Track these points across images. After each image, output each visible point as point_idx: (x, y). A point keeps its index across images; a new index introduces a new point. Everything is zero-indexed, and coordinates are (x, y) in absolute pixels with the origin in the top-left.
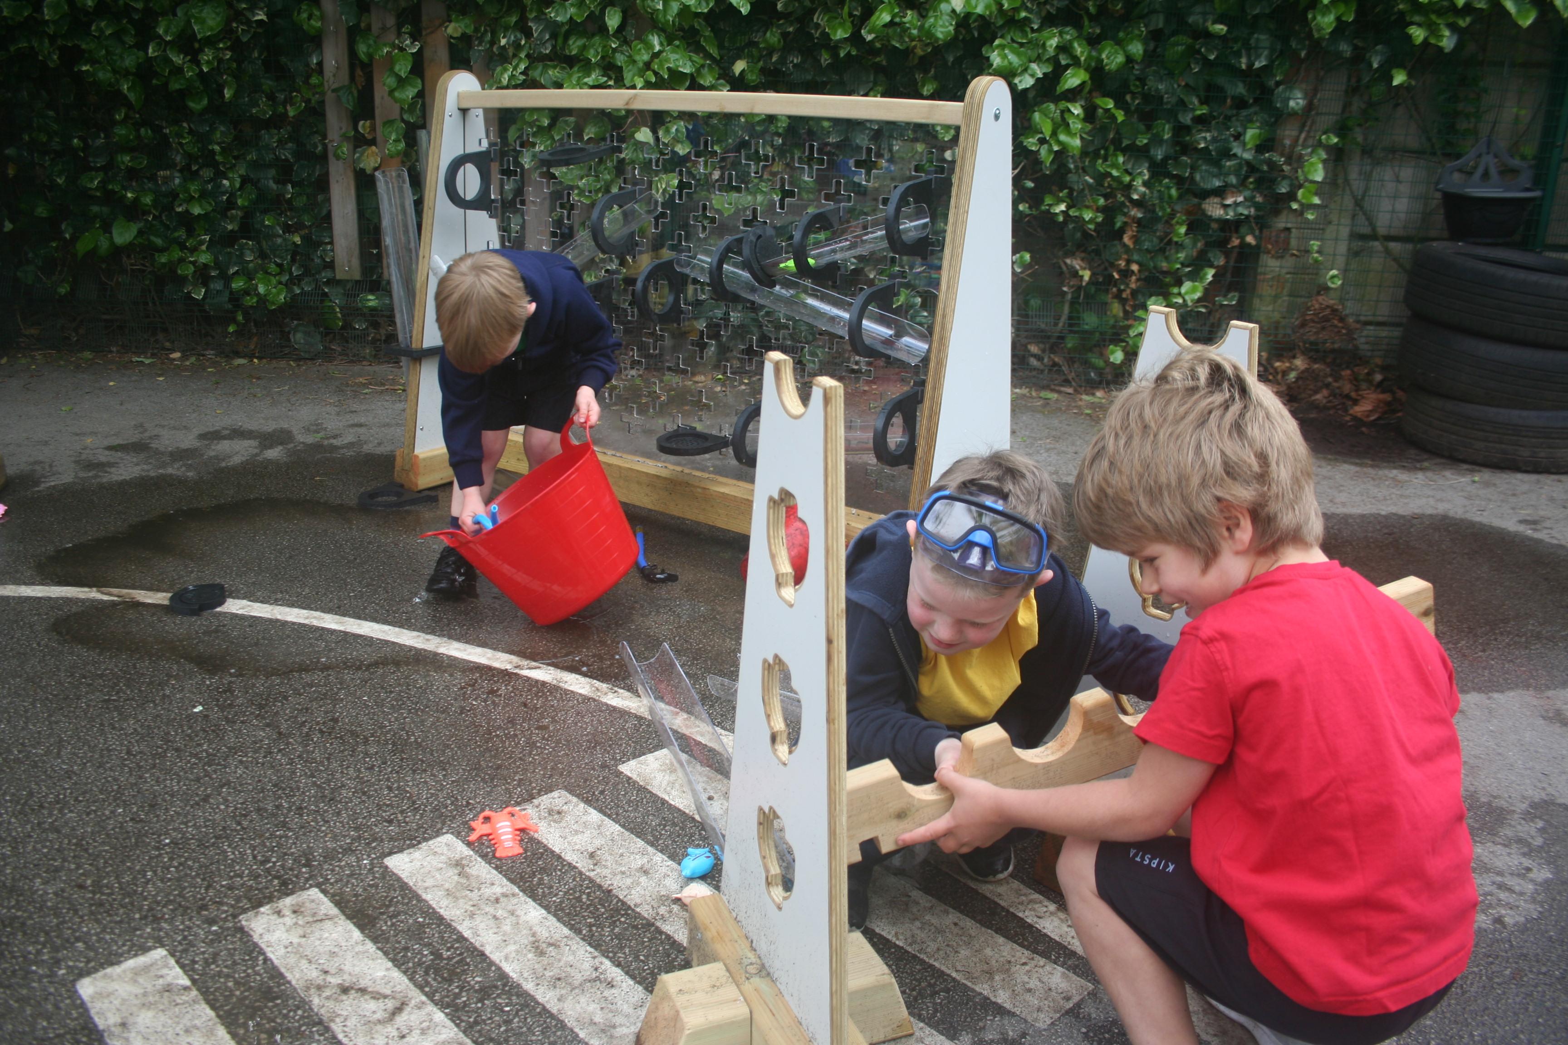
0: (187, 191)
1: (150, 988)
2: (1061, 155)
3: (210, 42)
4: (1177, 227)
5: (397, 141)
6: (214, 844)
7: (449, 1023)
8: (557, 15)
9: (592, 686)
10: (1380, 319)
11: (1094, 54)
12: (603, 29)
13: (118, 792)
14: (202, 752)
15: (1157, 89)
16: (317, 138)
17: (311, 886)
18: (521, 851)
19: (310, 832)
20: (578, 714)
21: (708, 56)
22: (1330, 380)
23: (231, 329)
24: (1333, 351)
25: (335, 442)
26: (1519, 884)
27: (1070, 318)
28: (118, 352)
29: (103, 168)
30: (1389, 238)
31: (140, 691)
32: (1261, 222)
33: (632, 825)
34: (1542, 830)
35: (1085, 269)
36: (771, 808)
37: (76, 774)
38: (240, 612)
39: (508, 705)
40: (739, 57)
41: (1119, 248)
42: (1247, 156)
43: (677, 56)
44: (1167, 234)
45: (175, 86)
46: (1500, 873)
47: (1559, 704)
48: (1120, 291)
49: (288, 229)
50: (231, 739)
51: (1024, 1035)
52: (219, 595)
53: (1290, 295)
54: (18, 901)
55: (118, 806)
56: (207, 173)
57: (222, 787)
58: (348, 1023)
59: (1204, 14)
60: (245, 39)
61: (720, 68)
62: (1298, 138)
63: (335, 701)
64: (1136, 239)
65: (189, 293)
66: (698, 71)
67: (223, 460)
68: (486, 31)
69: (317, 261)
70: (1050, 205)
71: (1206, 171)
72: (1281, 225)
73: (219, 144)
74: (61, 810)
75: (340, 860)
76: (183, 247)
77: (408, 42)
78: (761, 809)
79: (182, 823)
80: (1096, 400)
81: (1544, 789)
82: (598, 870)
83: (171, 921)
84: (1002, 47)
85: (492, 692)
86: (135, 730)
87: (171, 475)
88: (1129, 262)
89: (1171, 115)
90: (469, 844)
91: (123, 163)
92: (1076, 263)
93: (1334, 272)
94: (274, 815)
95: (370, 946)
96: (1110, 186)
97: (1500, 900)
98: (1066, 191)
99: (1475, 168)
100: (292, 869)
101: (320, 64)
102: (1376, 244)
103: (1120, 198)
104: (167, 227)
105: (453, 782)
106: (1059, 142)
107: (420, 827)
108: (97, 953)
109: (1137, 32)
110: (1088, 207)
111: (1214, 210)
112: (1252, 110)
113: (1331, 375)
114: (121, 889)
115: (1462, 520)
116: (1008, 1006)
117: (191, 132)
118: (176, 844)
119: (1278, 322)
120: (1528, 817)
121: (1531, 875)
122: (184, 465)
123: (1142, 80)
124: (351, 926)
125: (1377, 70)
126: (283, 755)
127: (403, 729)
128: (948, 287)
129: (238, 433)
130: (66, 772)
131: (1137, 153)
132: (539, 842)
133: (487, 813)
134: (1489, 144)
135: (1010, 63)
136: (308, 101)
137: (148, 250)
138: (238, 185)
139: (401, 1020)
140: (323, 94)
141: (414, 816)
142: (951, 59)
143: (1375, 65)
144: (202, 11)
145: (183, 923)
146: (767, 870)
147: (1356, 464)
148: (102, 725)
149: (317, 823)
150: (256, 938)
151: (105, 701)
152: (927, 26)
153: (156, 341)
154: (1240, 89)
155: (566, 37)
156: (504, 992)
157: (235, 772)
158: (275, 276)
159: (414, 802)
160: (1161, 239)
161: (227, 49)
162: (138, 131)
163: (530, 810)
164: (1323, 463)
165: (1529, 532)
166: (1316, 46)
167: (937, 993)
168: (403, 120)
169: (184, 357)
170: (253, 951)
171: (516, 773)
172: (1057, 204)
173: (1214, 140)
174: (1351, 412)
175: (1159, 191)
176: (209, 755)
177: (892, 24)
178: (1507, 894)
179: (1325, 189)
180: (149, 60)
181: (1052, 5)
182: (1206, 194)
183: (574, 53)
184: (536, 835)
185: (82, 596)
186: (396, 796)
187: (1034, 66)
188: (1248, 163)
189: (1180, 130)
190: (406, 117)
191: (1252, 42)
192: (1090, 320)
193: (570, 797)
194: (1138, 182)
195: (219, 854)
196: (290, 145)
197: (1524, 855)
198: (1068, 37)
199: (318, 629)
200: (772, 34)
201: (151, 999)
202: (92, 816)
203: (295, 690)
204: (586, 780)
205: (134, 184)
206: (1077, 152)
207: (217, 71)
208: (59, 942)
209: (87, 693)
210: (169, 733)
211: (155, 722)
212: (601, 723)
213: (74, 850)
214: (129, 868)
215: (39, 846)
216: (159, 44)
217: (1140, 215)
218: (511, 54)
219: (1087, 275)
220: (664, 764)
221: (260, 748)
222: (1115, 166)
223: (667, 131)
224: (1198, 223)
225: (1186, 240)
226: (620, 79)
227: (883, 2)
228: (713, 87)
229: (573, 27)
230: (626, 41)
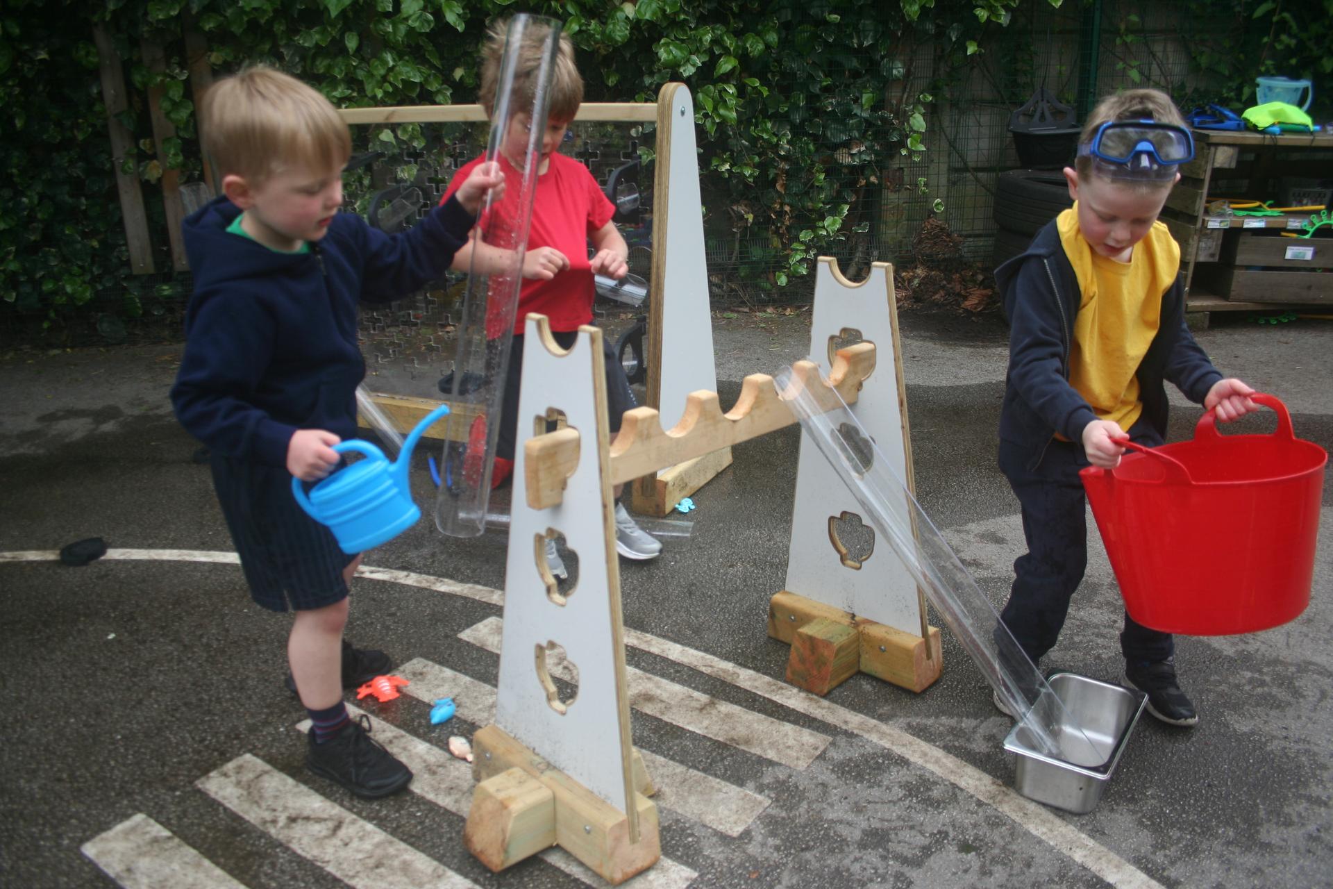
1: (141, 842)
2: (722, 126)
4: (817, 175)
5: (176, 155)
6: (157, 734)
7: (377, 830)
8: (304, 42)
9: (422, 579)
10: (977, 232)
11: (740, 44)
12: (343, 51)
13: (66, 707)
14: (125, 668)
15: (791, 68)
16: (104, 157)
17: (245, 752)
19: (232, 714)
20: (416, 601)
21: (432, 66)
22: (945, 282)
23: (46, 325)
24: (945, 260)
25: (158, 412)
27: (741, 253)
30: (978, 170)
31: (57, 629)
32: (880, 165)
33: (479, 675)
35: (748, 213)
37: (25, 699)
38: (122, 558)
39: (360, 601)
40: (456, 66)
41: (774, 194)
42: (865, 115)
43: (408, 69)
44: (809, 180)
46: (1097, 627)
48: (778, 228)
49: (85, 235)
50: (146, 655)
51: (790, 776)
52: (100, 546)
53: (908, 220)
54: (10, 798)
55: (69, 717)
57: (150, 691)
58: (303, 842)
59: (822, 7)
60: (30, 75)
61: (443, 75)
62: (902, 97)
63: (223, 616)
64: (785, 186)
66: (426, 80)
67: (66, 437)
68: (244, 58)
69: (114, 260)
70: (717, 166)
71: (835, 129)
72: (896, 166)
73: (15, 167)
74: (22, 727)
75: (261, 731)
77: (177, 71)
79: (127, 722)
80: (768, 315)
83: (141, 793)
84: (667, 44)
86: (63, 659)
87: (24, 454)
88: (782, 205)
89: (804, 87)
92: (741, 209)
93: (938, 200)
94: (199, 706)
95: (303, 788)
96: (762, 147)
98: (728, 153)
99: (1035, 111)
100: (225, 743)
101: (100, 93)
102: (968, 174)
103: (771, 155)
106: (720, 116)
108: (89, 825)
109: (771, 24)
110: (746, 165)
111: (844, 158)
112: (865, 79)
113: (945, 279)
114: (92, 776)
116: (776, 759)
118: (127, 738)
119: (901, 242)
122: (33, 445)
123: (779, 61)
124: (284, 776)
125: (955, 42)
126: (193, 661)
127: (283, 629)
128: (659, 246)
129: (72, 413)
130: (17, 699)
131: (781, 118)
132: (411, 697)
134: (1042, 94)
135: (675, 57)
136: (93, 126)
138: (36, 201)
139: (342, 833)
140: (106, 119)
142: (628, 55)
143: (954, 39)
145: (151, 793)
147: (971, 346)
148: (34, 659)
149: (235, 707)
150: (213, 795)
151: (30, 641)
152: (607, 32)
154: (855, 63)
155: (314, 58)
156: (413, 803)
157: (158, 679)
158: (79, 276)
160: (805, 184)
161: (15, 85)
163: (399, 676)
164: (947, 348)
166: (908, 27)
167: (725, 758)
168: (179, 137)
170: (214, 805)
172: (723, 164)
173: (838, 104)
174: (963, 306)
175: (800, 147)
176: (131, 669)
177: (580, 31)
179: (926, 138)
181: (704, 8)
182: (836, 147)
183: (321, 71)
184: (408, 693)
187: (694, 57)
188: (866, 120)
189: (812, 98)
190: (181, 134)
191: (860, 26)
192: (756, 253)
193: (426, 662)
194: (784, 142)
195: (164, 741)
196: (80, 164)
198: (719, 32)
199: (190, 563)
201: (145, 849)
202: (50, 728)
203: (186, 612)
204: (435, 648)
206: (734, 123)
208: (55, 822)
209: (12, 636)
210: (93, 658)
211: (78, 651)
212: (436, 605)
213: (44, 755)
214: (95, 761)
215: (13, 756)
217: (787, 167)
219: (750, 217)
220: (492, 629)
221: (172, 658)
222: (766, 130)
223: (405, 130)
224: (832, 170)
225: (825, 184)
226: (362, 90)
227: (570, 15)
228: (438, 92)
229: (319, 51)
230: (363, 59)
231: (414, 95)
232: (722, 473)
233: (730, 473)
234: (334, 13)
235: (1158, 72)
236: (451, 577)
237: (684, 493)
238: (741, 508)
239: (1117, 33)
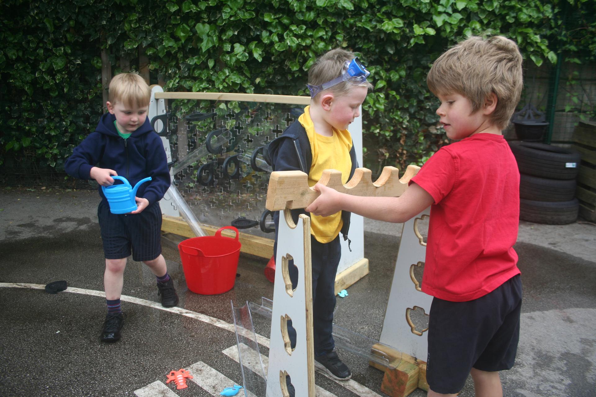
0: (49, 126)
2: (377, 112)
3: (59, 71)
4: (420, 137)
6: (66, 387)
8: (190, 62)
9: (210, 319)
11: (388, 75)
12: (207, 67)
13: (27, 367)
14: (60, 349)
15: (411, 88)
16: (99, 107)
18: (187, 386)
19: (104, 381)
20: (205, 330)
21: (246, 76)
23: (66, 178)
26: (560, 386)
28: (21, 187)
29: (17, 118)
31: (35, 325)
33: (228, 375)
34: (566, 364)
35: (386, 153)
36: (285, 371)
37: (10, 360)
38: (73, 292)
39: (178, 327)
40: (257, 77)
41: (399, 145)
43: (235, 77)
44: (416, 139)
45: (46, 87)
47: (568, 314)
48: (400, 161)
50: (72, 344)
52: (65, 285)
55: (27, 373)
56: (57, 120)
57: (69, 364)
59: (427, 60)
60: (72, 70)
61: (251, 81)
64: (405, 142)
65: (49, 165)
66: (243, 82)
67: (64, 230)
68: (163, 68)
70: (373, 130)
71: (430, 117)
73: (62, 109)
74: (4, 376)
75: (117, 392)
76: (47, 147)
78: (281, 371)
79: (53, 379)
81: (565, 348)
82: (217, 393)
85: (172, 322)
86: (33, 341)
87: (43, 236)
88: (403, 150)
89: (416, 96)
90: (167, 384)
91: (25, 116)
92: (383, 151)
94: (90, 375)
96: (395, 123)
97: (553, 393)
98: (379, 125)
99: (525, 114)
101: (101, 79)
103: (399, 127)
104: (41, 140)
105: (159, 359)
106: (376, 107)
107: (147, 378)
109: (403, 67)
110: (387, 130)
111: (433, 130)
115: (528, 244)
117: (51, 104)
118: (52, 388)
120: (561, 359)
121: (564, 382)
122: (49, 232)
123: (405, 84)
126: (92, 350)
127: (139, 338)
129: (69, 219)
130: (6, 360)
131: (405, 110)
132: (193, 383)
133: (173, 371)
134: (530, 105)
136: (96, 93)
137: (33, 148)
138: (69, 124)
140: (102, 90)
141: (145, 373)
144: (56, 60)
146: (284, 395)
148: (20, 339)
149: (107, 377)
151: (21, 330)
153: (36, 183)
155: (194, 70)
157: (74, 358)
159: (144, 368)
160: (414, 141)
161: (65, 74)
162: (31, 104)
163: (189, 370)
165: (553, 248)
169: (47, 189)
171: (183, 355)
172: (376, 129)
173: (432, 105)
175: (413, 124)
176: (63, 351)
178: (555, 390)
180: (36, 78)
181: (372, 58)
182: (429, 125)
183: (196, 76)
184: (192, 380)
185: (10, 286)
186: (137, 366)
189: (420, 102)
193: (204, 364)
194: (405, 121)
195: (69, 392)
196: (89, 109)
197: (560, 374)
198: (378, 69)
200: (270, 68)
202: (17, 378)
203: (96, 323)
204: (210, 357)
205: (29, 123)
206: (382, 111)
207: (62, 82)
209: (13, 326)
210: (47, 342)
211: (41, 338)
212: (214, 334)
213: (10, 392)
216: (40, 72)
217: (406, 133)
218: (173, 76)
219: (387, 155)
220: (239, 350)
221: (83, 347)
222: (397, 115)
223: (231, 104)
224: (427, 135)
225: (423, 142)
226: (213, 85)
227: (310, 57)
228: (248, 88)
229: (196, 66)
230: (216, 72)
231: (237, 89)
232: (363, 278)
233: (367, 278)
234: (204, 50)
235: (587, 99)
236: (224, 320)
237: (343, 287)
238: (370, 297)
239: (567, 79)
